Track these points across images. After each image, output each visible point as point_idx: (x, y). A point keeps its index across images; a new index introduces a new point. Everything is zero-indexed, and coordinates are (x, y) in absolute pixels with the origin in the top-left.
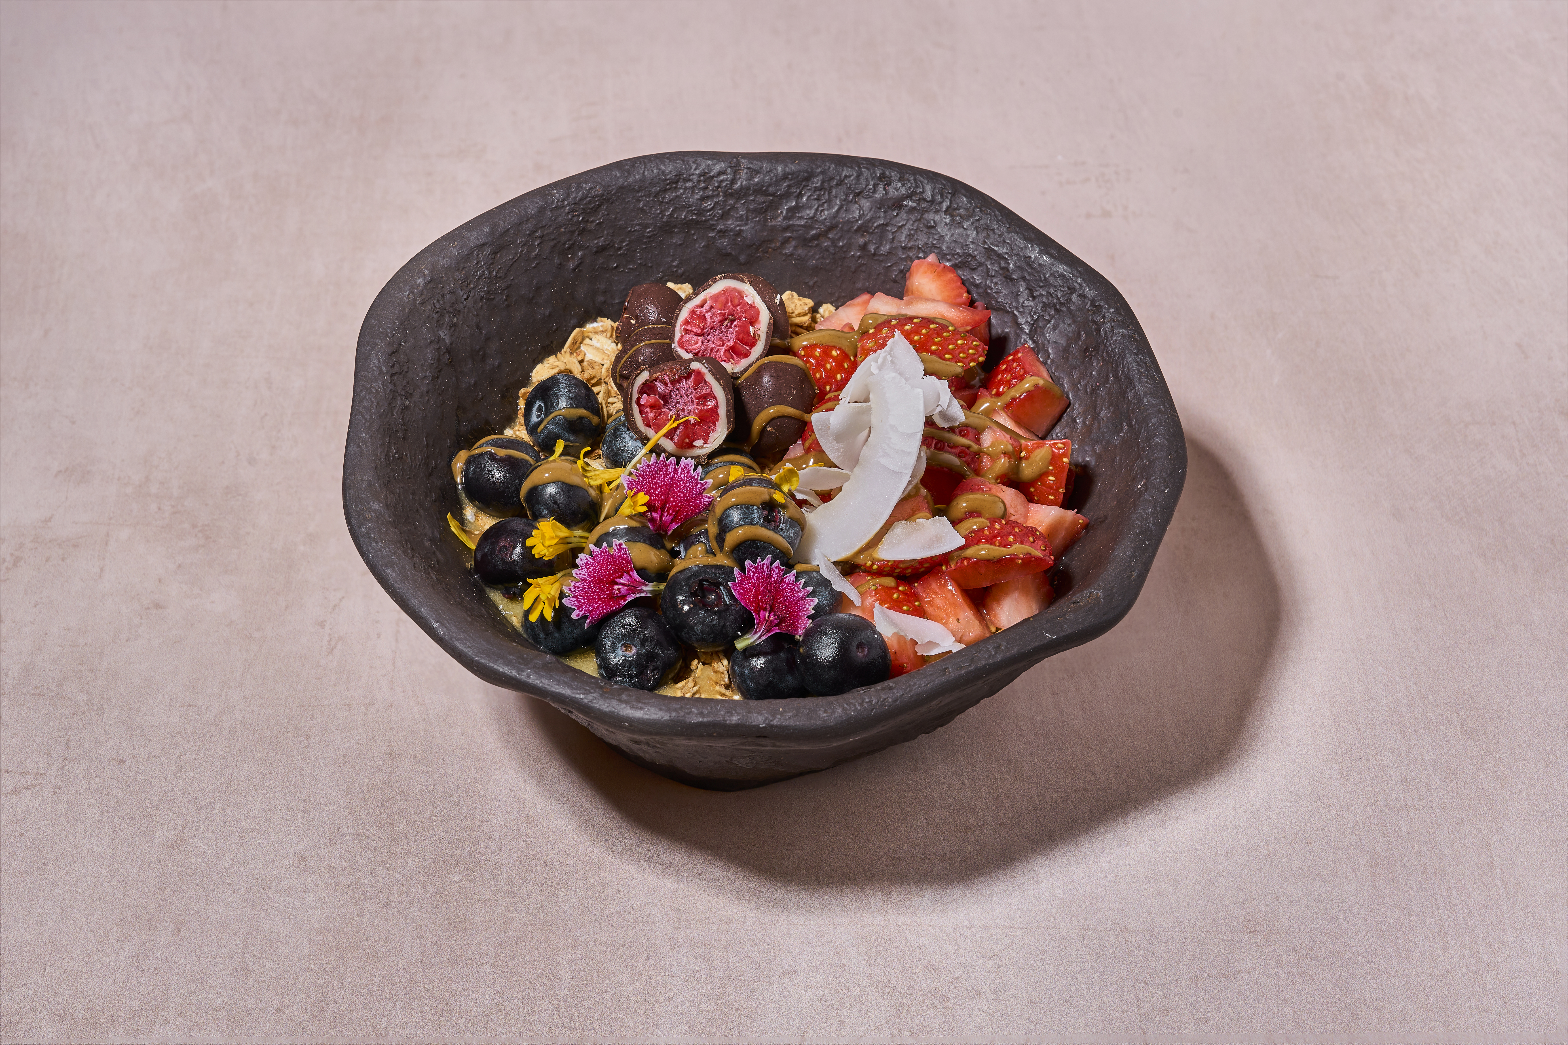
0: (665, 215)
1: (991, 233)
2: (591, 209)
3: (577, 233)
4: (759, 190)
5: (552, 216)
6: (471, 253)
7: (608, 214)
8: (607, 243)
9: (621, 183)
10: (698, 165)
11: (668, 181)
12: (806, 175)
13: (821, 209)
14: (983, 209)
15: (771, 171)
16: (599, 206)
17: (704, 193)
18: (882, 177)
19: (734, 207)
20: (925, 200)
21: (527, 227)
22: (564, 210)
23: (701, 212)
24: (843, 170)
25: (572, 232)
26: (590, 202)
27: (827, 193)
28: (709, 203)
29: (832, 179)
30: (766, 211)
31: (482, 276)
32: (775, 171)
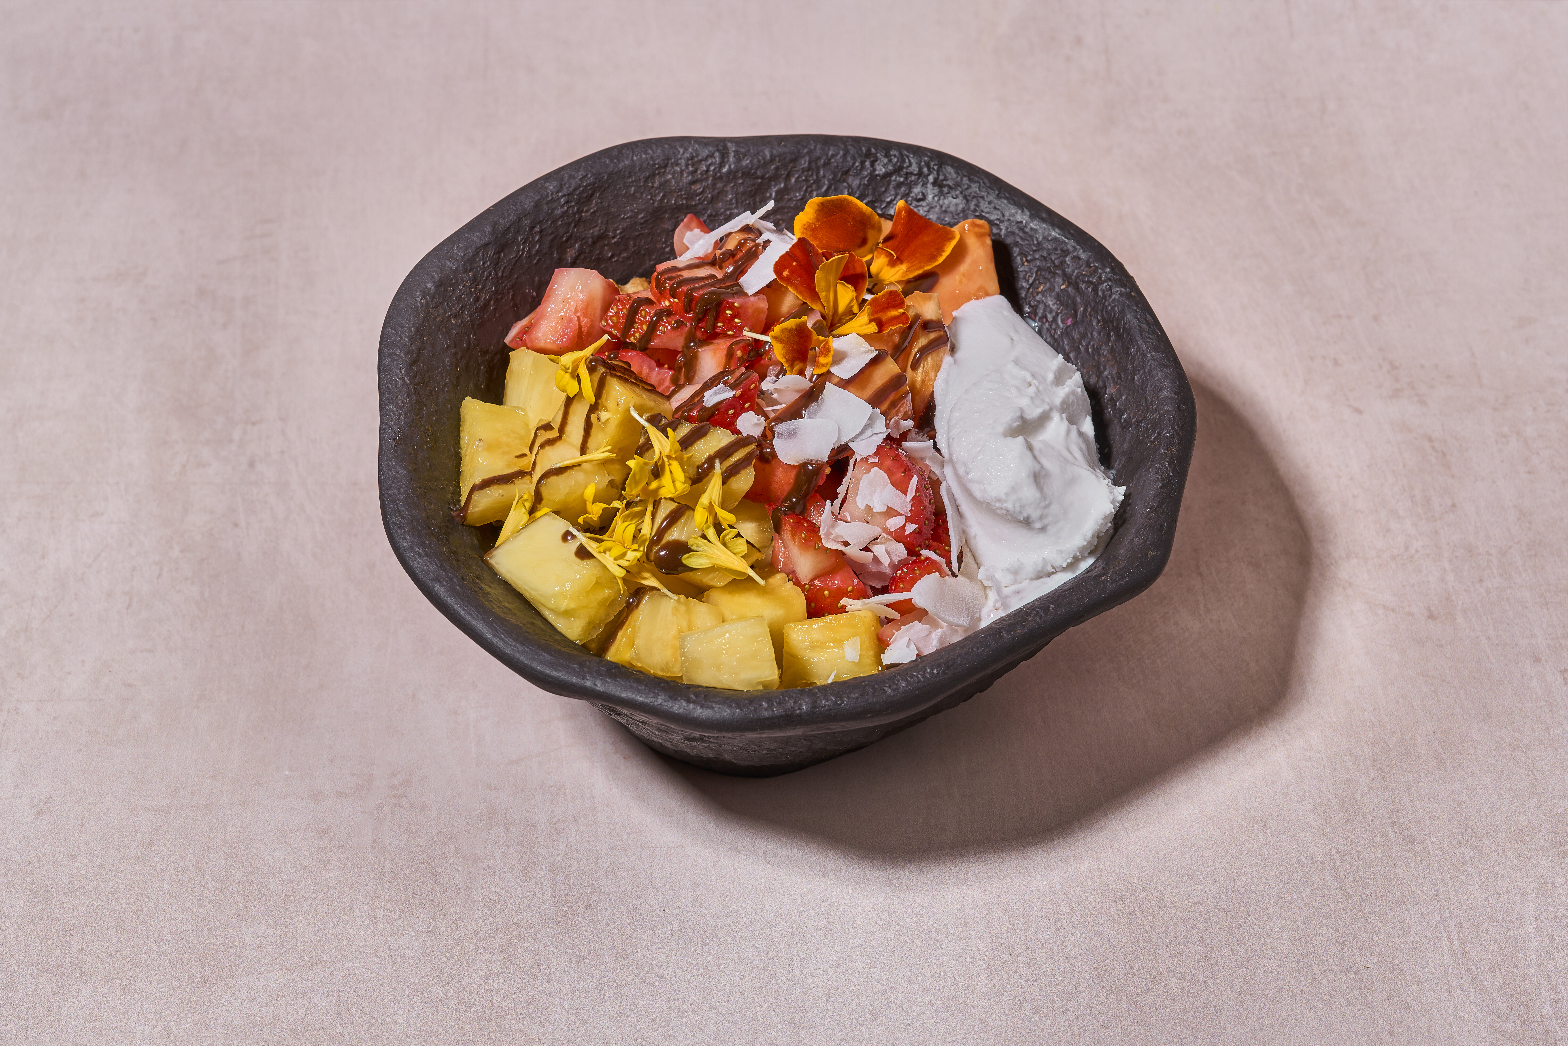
0: (656, 200)
1: (980, 200)
2: (586, 198)
3: (573, 225)
4: (747, 174)
5: (548, 210)
6: (476, 254)
7: (601, 203)
8: (602, 231)
9: (611, 169)
10: (686, 150)
11: (657, 166)
12: (793, 157)
13: (809, 190)
14: (972, 177)
15: (758, 153)
16: (592, 195)
17: (693, 177)
18: (868, 154)
19: (723, 190)
20: (912, 173)
21: (527, 222)
22: (560, 202)
23: (690, 196)
24: (829, 149)
25: (570, 224)
26: (583, 191)
27: (815, 174)
28: (698, 187)
29: (819, 158)
30: (755, 194)
31: (489, 276)
32: (761, 154)
